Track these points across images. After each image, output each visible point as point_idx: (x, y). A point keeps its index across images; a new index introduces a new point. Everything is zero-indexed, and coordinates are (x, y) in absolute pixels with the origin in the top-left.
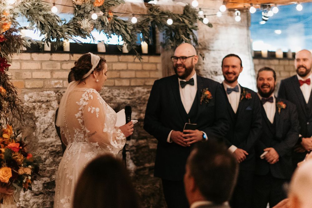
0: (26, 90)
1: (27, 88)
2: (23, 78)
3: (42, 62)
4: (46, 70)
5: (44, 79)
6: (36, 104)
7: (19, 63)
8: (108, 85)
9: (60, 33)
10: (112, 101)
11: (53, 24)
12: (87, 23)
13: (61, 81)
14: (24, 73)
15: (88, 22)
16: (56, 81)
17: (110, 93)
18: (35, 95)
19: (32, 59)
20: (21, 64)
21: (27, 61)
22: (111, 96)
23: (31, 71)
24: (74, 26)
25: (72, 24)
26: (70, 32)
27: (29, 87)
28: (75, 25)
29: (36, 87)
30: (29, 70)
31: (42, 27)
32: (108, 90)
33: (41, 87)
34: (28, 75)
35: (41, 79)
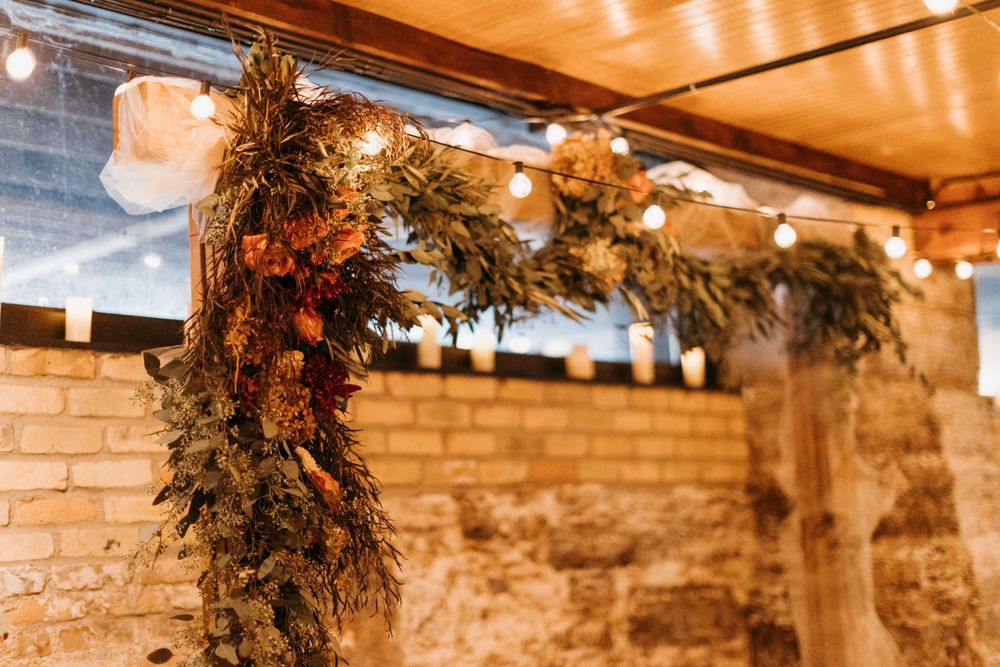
3: (415, 403)
4: (427, 430)
5: (423, 459)
9: (516, 286)
11: (493, 253)
12: (605, 255)
13: (472, 464)
15: (607, 251)
16: (458, 464)
18: (398, 507)
23: (386, 429)
24: (560, 265)
25: (552, 257)
26: (547, 283)
28: (562, 262)
30: (377, 425)
31: (458, 261)
33: (413, 481)
34: (375, 442)
35: (414, 457)
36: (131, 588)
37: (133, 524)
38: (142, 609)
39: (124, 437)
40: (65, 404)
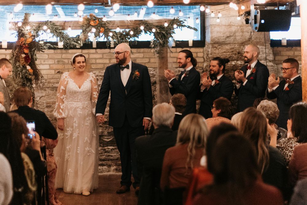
0: (92, 70)
1: (93, 69)
3: (103, 54)
4: (106, 59)
5: (104, 64)
6: (99, 77)
8: (154, 67)
10: (155, 77)
17: (154, 72)
18: (98, 72)
19: (97, 52)
20: (89, 55)
21: (93, 53)
22: (155, 74)
23: (96, 59)
27: (94, 68)
29: (98, 68)
30: (94, 58)
32: (153, 70)
33: (102, 68)
34: (93, 61)
35: (102, 63)
36: (46, 84)
37: (46, 74)
38: (48, 87)
39: (44, 62)
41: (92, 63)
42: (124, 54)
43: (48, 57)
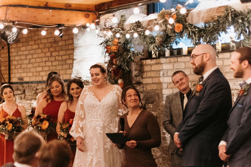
2: (225, 72)
6: (234, 91)
7: (221, 61)
14: (225, 68)
18: (232, 84)
20: (223, 61)
40: (174, 67)
41: (227, 71)
42: (203, 57)
43: (185, 66)
